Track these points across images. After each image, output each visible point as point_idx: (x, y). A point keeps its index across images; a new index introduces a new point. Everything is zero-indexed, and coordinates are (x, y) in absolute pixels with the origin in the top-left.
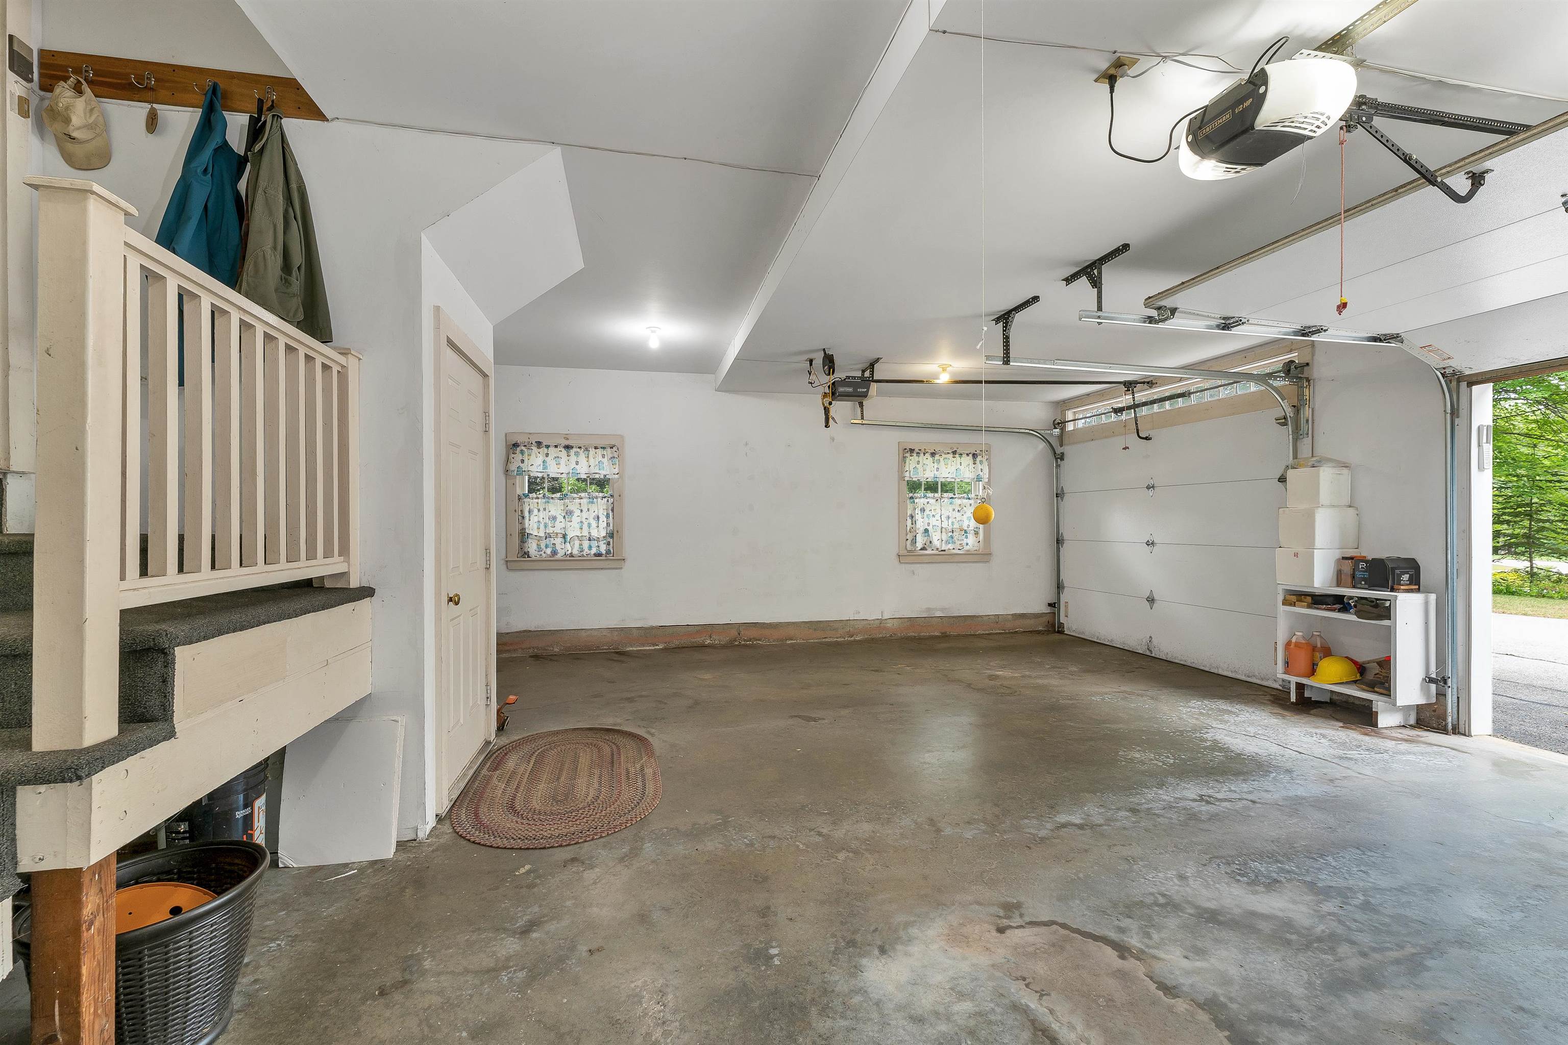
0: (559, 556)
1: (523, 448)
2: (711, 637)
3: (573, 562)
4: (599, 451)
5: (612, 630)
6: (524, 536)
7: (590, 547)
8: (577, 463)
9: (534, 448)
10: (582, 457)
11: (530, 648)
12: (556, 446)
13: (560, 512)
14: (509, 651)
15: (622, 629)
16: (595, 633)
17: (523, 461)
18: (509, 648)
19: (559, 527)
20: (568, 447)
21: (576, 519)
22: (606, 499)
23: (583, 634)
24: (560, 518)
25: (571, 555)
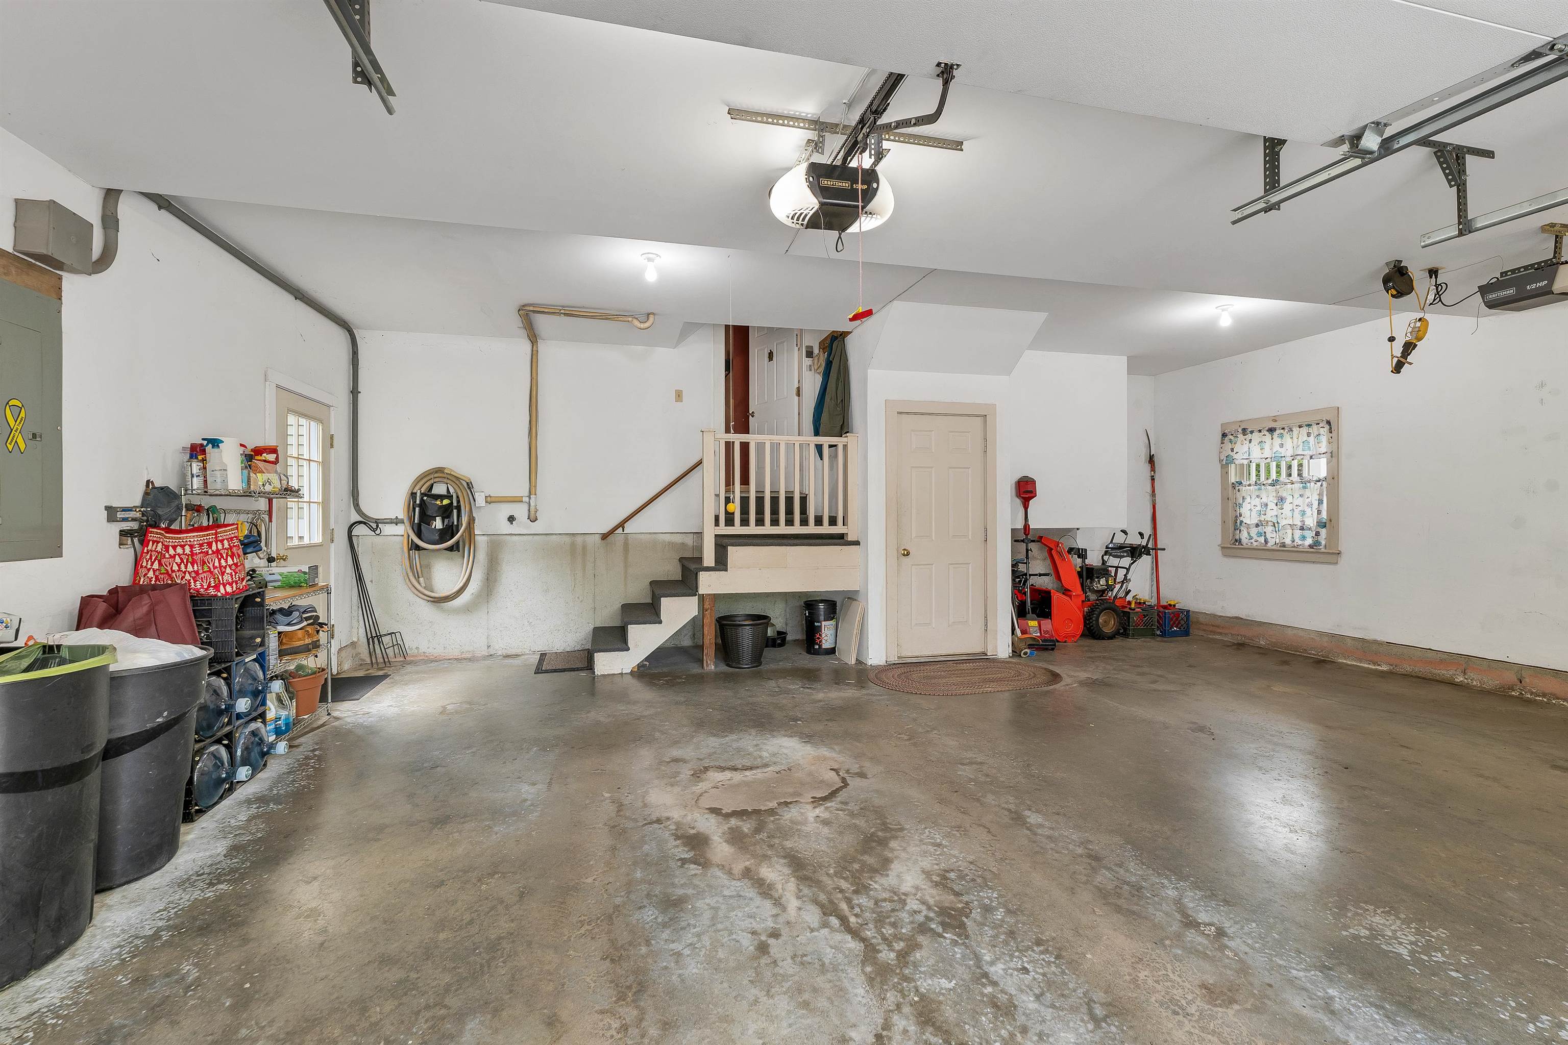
0: (1269, 545)
1: (1231, 437)
2: (1465, 673)
3: (1283, 553)
4: (1304, 430)
5: (1321, 634)
6: (1237, 524)
7: (1303, 538)
8: (1282, 445)
9: (1240, 436)
10: (1287, 437)
11: (1238, 635)
12: (1260, 431)
13: (1271, 499)
14: (1221, 634)
15: (1333, 636)
16: (1301, 633)
17: (1232, 450)
18: (1221, 631)
19: (1270, 515)
20: (1271, 430)
21: (1287, 507)
22: (1320, 483)
23: (1290, 632)
24: (1272, 505)
25: (1283, 545)
